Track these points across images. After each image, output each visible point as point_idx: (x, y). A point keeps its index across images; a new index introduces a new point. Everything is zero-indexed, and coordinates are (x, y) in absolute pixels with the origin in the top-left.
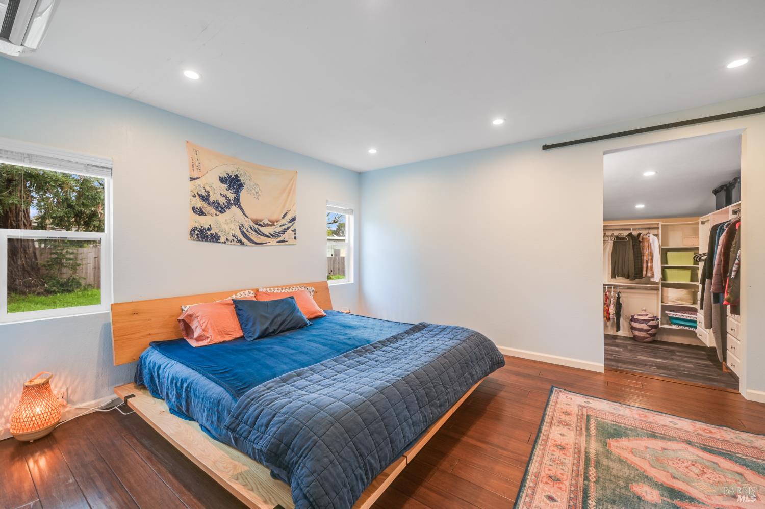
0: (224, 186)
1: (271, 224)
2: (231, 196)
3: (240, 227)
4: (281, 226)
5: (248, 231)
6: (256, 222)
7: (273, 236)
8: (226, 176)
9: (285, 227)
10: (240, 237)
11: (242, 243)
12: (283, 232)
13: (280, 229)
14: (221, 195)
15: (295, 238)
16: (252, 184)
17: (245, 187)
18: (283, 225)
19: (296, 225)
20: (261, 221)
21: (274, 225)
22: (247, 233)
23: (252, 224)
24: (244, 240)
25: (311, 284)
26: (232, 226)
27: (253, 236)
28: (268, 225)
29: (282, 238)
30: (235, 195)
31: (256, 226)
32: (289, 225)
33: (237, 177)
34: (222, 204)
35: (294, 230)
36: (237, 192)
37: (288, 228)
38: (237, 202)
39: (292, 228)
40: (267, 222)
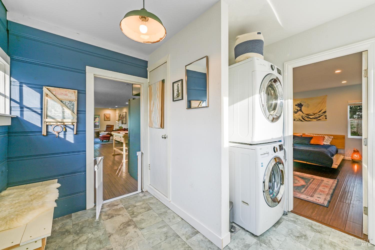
0: (297, 107)
1: (313, 114)
2: (299, 109)
3: (302, 117)
4: (318, 115)
5: (304, 117)
6: (307, 115)
7: (314, 118)
8: (297, 104)
9: (320, 115)
10: (301, 119)
11: (302, 121)
12: (319, 117)
13: (318, 116)
14: (295, 109)
15: (326, 119)
16: (306, 104)
17: (303, 105)
18: (319, 115)
19: (326, 114)
20: (309, 114)
21: (314, 115)
22: (304, 118)
23: (306, 115)
24: (303, 120)
25: (332, 135)
26: (299, 116)
27: (306, 119)
28: (312, 115)
29: (319, 119)
30: (300, 108)
31: (307, 116)
32: (322, 114)
33: (301, 103)
34: (296, 111)
35: (326, 116)
36: (301, 108)
37: (322, 115)
38: (301, 110)
39: (324, 115)
40: (312, 114)
